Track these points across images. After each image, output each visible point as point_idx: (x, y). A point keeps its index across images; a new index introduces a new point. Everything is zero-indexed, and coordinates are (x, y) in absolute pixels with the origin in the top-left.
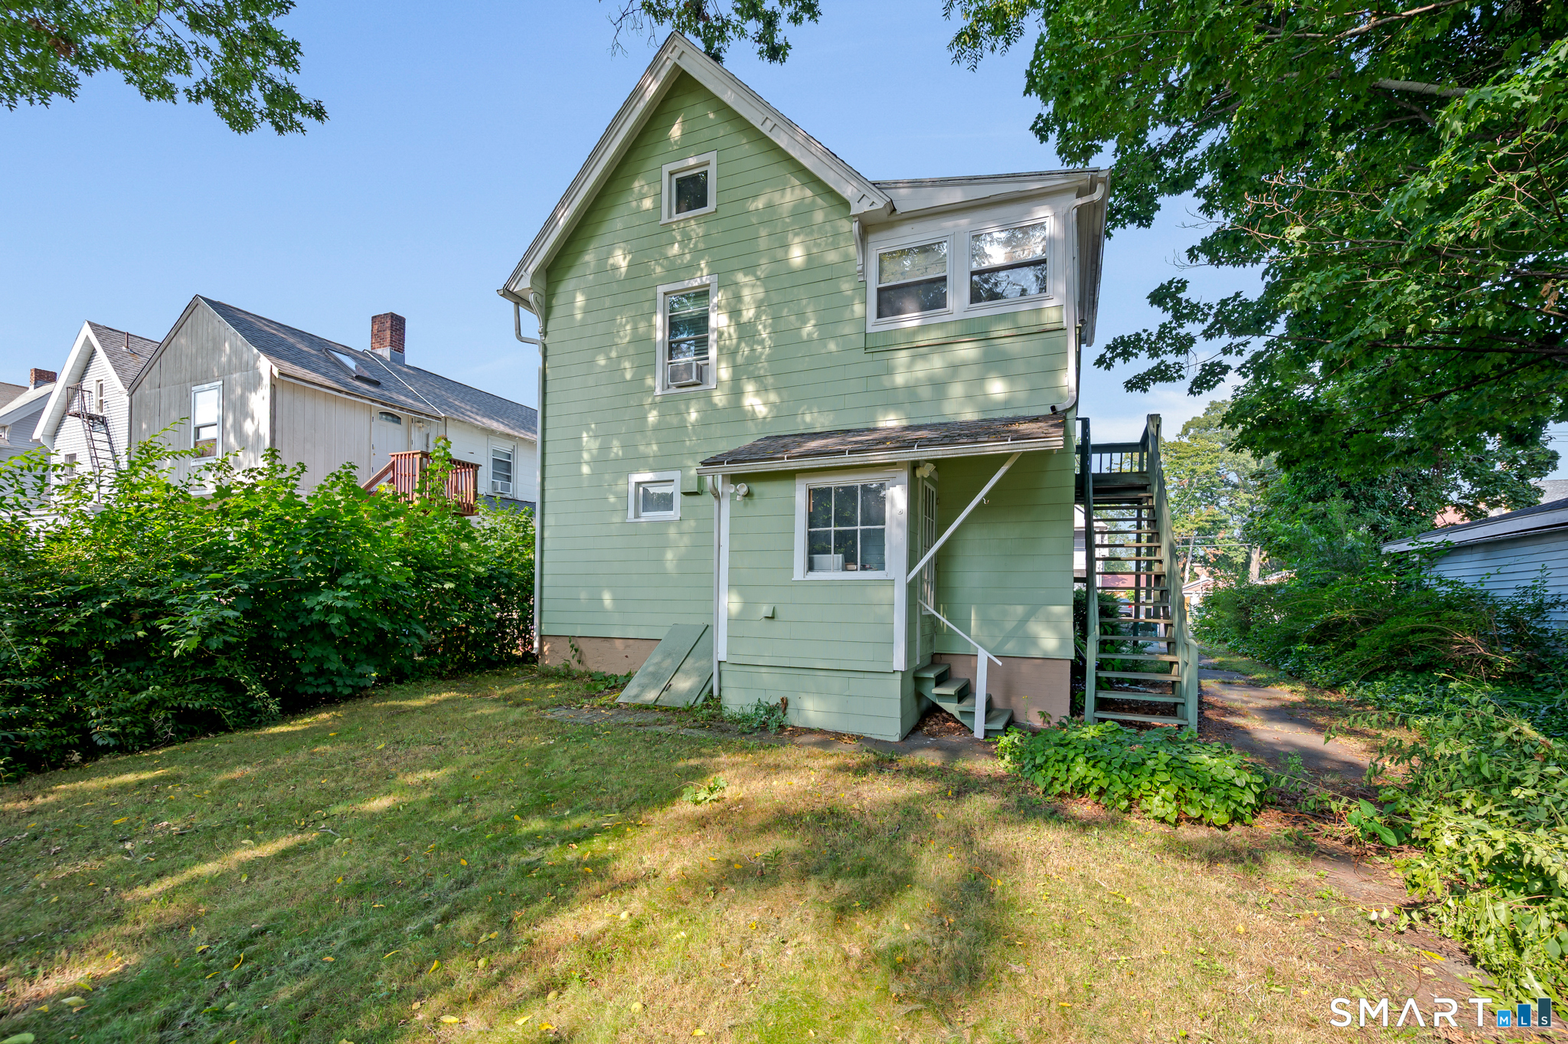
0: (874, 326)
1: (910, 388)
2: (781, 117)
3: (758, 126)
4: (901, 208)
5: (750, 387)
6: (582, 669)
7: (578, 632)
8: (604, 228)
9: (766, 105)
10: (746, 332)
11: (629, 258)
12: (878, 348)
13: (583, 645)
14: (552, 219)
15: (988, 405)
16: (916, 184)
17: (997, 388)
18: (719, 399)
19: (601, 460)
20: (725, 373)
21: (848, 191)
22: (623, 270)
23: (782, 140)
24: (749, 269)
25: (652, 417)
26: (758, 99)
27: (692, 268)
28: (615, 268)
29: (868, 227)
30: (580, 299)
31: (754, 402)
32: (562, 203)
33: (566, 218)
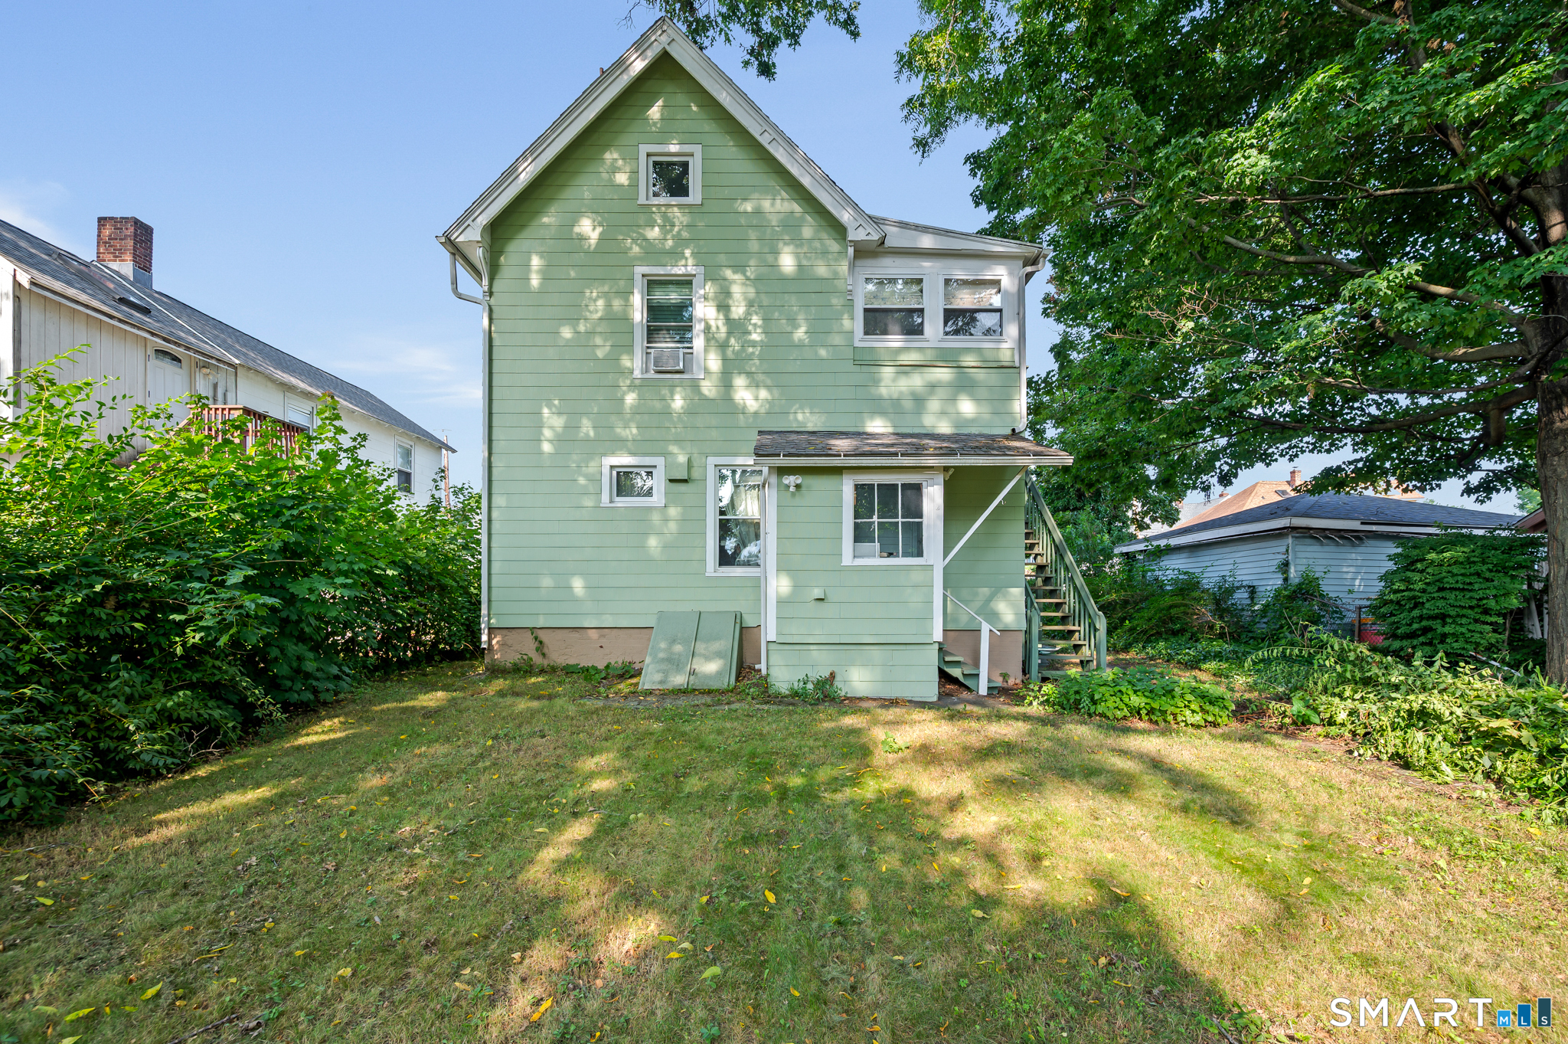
0: (860, 339)
1: (896, 402)
2: (781, 133)
3: (757, 136)
4: (888, 243)
5: (740, 381)
6: (546, 662)
7: (541, 622)
8: (568, 193)
9: (766, 118)
10: (736, 327)
11: (599, 230)
12: (868, 362)
13: (543, 636)
14: (511, 172)
15: (960, 421)
16: (904, 225)
17: (967, 407)
18: (709, 388)
19: (566, 439)
20: (714, 363)
21: (846, 217)
22: (593, 242)
23: (780, 154)
24: (739, 268)
25: (630, 399)
26: (758, 110)
27: (676, 255)
28: (582, 238)
29: (864, 252)
30: (536, 261)
31: (746, 396)
32: (524, 156)
33: (527, 173)
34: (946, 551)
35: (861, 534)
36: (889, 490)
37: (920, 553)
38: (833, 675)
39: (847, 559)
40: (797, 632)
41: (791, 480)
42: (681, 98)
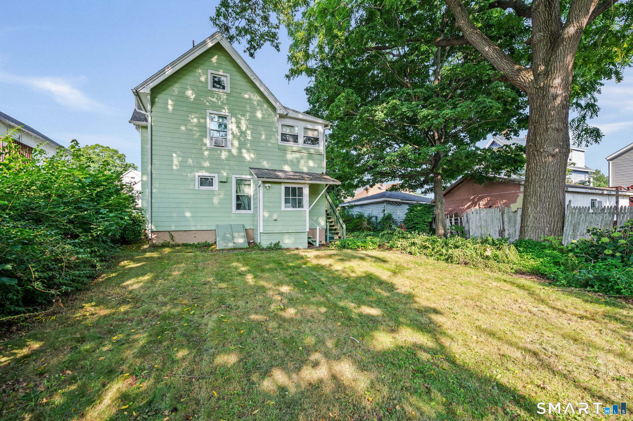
0: (280, 143)
1: (292, 161)
2: (257, 77)
3: (250, 76)
4: (289, 115)
5: (244, 151)
6: (174, 243)
7: (173, 228)
8: (182, 81)
9: (252, 71)
10: (243, 133)
11: (194, 95)
12: (283, 150)
13: (173, 234)
14: (163, 71)
15: (310, 169)
16: (294, 111)
17: (311, 165)
18: (234, 152)
19: (183, 165)
20: (236, 144)
21: (276, 105)
22: (192, 100)
23: (257, 84)
24: (243, 115)
25: (206, 153)
26: (250, 69)
27: (222, 108)
28: (188, 98)
29: (282, 116)
30: (170, 102)
31: (248, 156)
32: (167, 67)
33: (169, 72)
34: (310, 205)
35: (287, 201)
36: (294, 189)
37: (302, 207)
38: (279, 242)
39: (283, 208)
40: (270, 229)
41: (267, 185)
42: (223, 58)
